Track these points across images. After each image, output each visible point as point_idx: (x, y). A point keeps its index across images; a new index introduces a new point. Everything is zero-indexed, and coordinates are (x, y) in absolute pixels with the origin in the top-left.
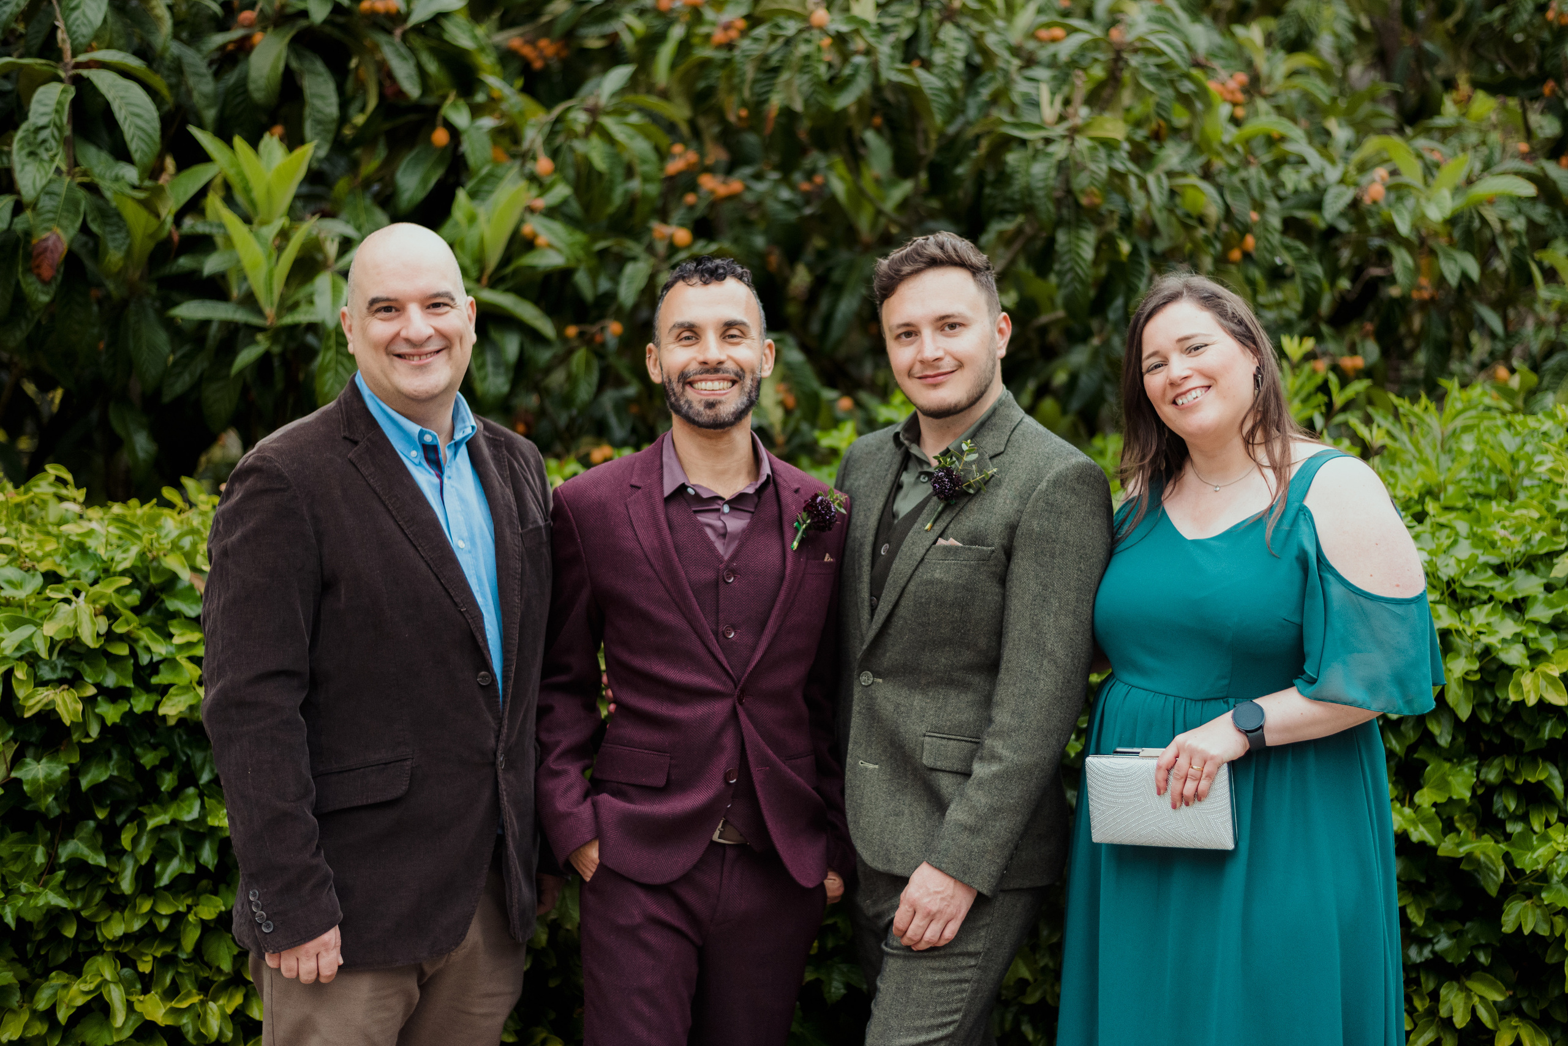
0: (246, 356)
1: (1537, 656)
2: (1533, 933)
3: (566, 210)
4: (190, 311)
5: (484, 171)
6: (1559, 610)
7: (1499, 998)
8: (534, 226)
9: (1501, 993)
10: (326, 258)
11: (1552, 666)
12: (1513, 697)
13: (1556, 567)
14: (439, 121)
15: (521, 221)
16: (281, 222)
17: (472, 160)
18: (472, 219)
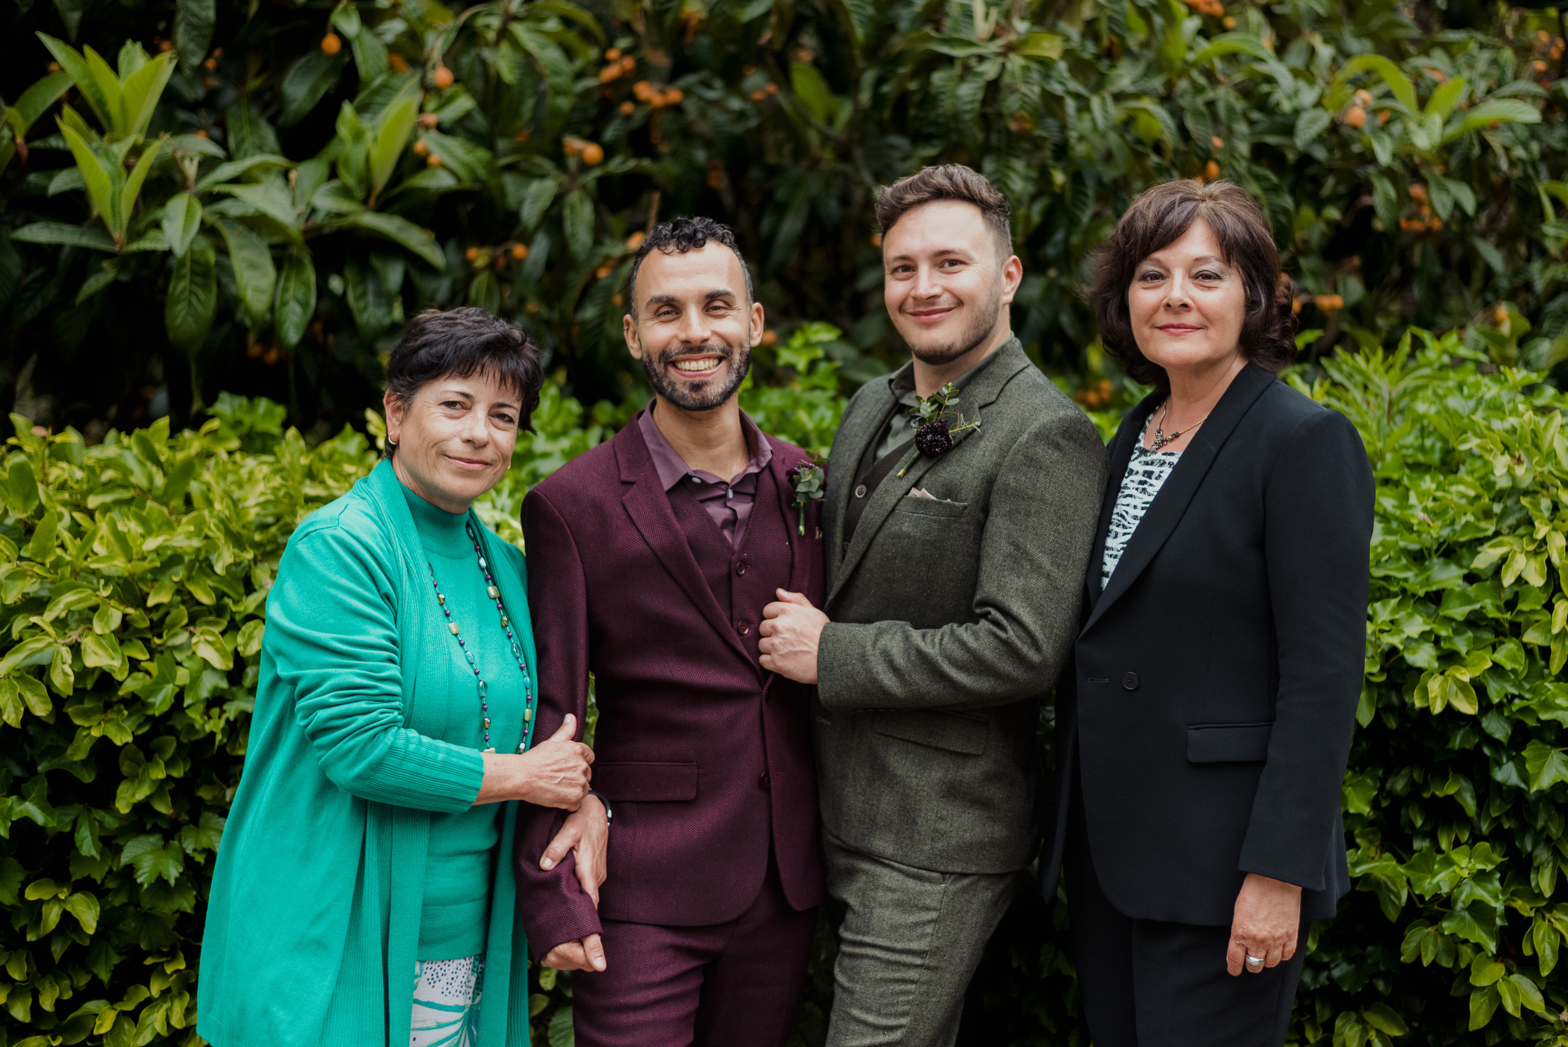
0: (94, 284)
1: (1449, 658)
2: (1434, 964)
3: (469, 124)
4: (38, 233)
5: (378, 82)
6: (1477, 606)
7: (1397, 1033)
8: (428, 142)
9: (1399, 1027)
10: (185, 179)
11: (1463, 670)
12: (1418, 704)
13: (1479, 556)
14: (329, 28)
15: (414, 138)
16: (135, 137)
17: (363, 70)
18: (358, 136)
